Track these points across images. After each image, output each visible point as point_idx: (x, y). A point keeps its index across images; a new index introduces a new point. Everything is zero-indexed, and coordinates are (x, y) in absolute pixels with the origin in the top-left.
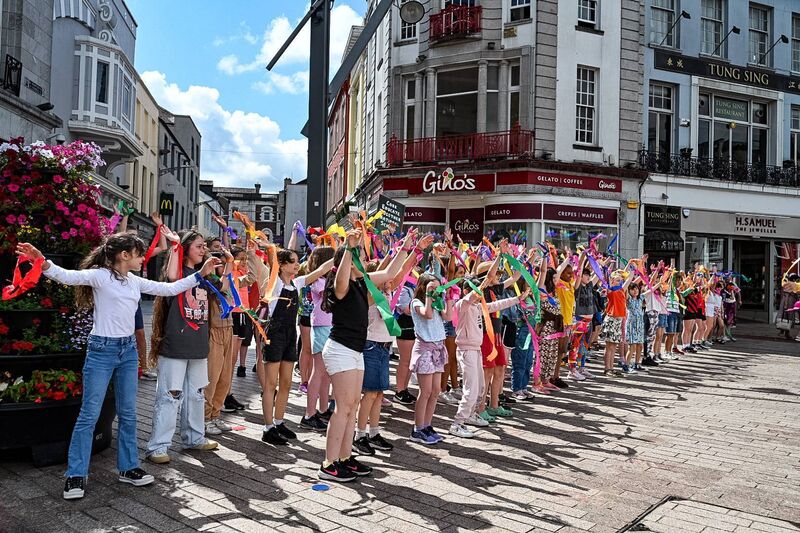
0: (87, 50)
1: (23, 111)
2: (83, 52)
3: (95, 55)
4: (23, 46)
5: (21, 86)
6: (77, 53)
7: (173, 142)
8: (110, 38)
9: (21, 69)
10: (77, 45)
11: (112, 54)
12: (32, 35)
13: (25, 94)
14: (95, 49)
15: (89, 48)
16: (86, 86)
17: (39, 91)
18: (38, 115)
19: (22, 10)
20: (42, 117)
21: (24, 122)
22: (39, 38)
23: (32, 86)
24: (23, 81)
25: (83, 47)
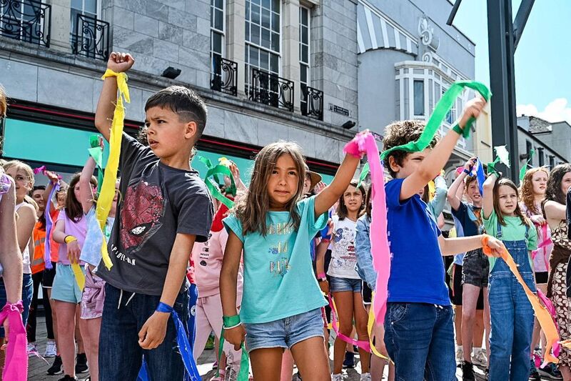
0: (405, 73)
1: (328, 132)
2: (401, 76)
3: (412, 75)
4: (325, 77)
5: (324, 111)
6: (397, 77)
7: (539, 146)
8: (431, 59)
9: (322, 96)
10: (397, 71)
11: (426, 71)
12: (335, 67)
13: (329, 117)
14: (411, 70)
15: (406, 70)
16: (405, 104)
17: (346, 113)
18: (341, 132)
19: (322, 49)
20: (346, 134)
21: (330, 140)
22: (342, 69)
23: (336, 109)
24: (326, 106)
25: (402, 71)
